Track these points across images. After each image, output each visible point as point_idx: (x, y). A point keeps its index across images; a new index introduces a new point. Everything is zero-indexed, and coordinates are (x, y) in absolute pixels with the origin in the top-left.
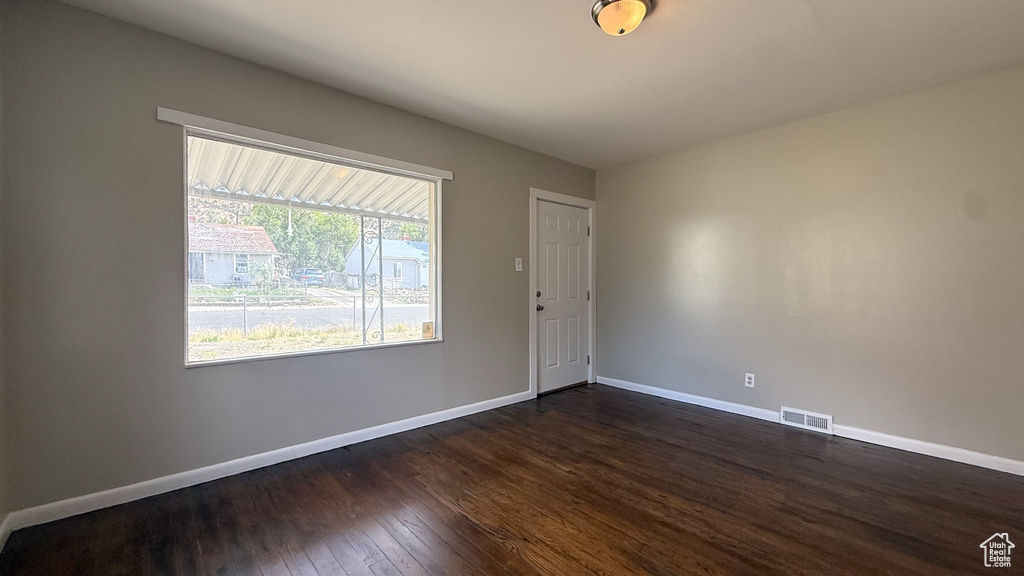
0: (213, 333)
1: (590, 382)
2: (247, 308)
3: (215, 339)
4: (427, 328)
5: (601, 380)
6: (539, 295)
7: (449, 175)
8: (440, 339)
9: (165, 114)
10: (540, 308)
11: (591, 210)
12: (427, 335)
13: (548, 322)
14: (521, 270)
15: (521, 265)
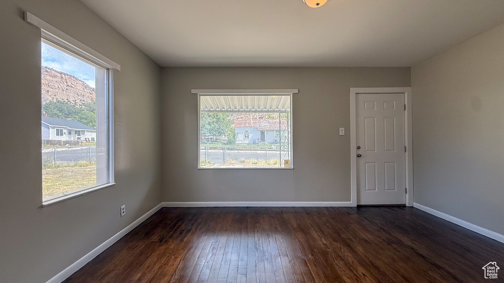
0: (256, 161)
1: (407, 205)
2: (268, 152)
3: (256, 163)
4: (286, 162)
5: (416, 205)
6: (359, 148)
7: (296, 91)
8: (292, 168)
9: (193, 91)
10: (359, 156)
11: (406, 94)
12: (286, 165)
13: (366, 164)
14: (344, 134)
15: (343, 132)
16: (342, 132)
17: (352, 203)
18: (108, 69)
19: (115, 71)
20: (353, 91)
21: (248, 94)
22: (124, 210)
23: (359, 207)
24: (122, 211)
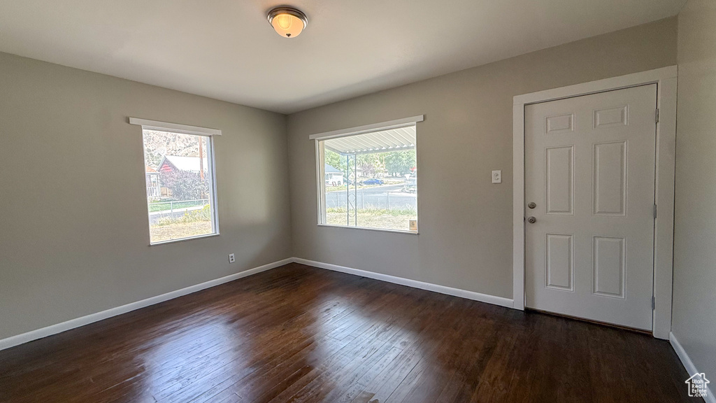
4: (412, 223)
6: (533, 206)
7: (421, 118)
8: (416, 232)
9: (311, 137)
12: (411, 228)
13: (549, 237)
14: (499, 181)
15: (499, 177)
16: (496, 176)
17: (516, 302)
18: (210, 136)
19: (216, 137)
20: (519, 101)
21: (377, 129)
22: (234, 258)
23: (528, 311)
24: (230, 259)
